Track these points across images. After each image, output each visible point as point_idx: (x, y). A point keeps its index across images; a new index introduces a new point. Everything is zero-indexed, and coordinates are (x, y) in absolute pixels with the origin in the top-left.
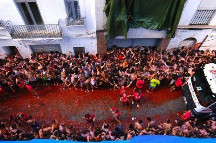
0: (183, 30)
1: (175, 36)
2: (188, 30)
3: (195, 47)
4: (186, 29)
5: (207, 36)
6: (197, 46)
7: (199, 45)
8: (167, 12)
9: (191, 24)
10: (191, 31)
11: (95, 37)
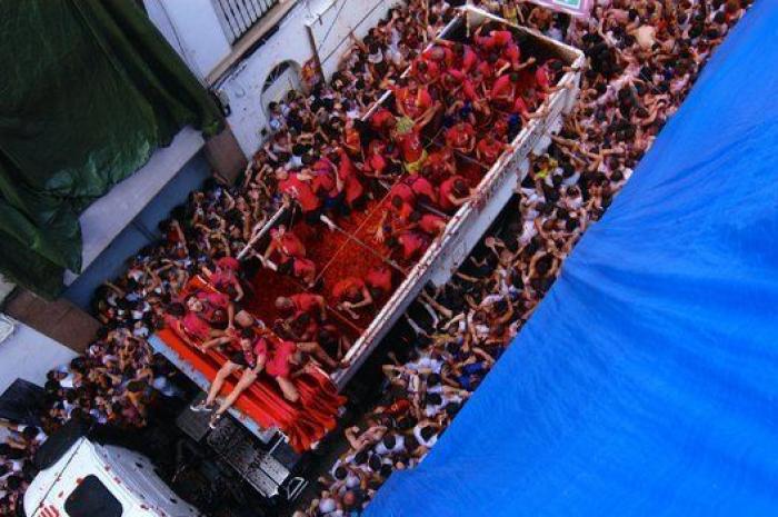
0: (232, 73)
1: (228, 107)
2: (246, 62)
3: (308, 79)
4: (236, 65)
5: (309, 30)
6: (311, 73)
7: (312, 65)
8: (132, 88)
9: (236, 42)
10: (254, 55)
11: (15, 326)
